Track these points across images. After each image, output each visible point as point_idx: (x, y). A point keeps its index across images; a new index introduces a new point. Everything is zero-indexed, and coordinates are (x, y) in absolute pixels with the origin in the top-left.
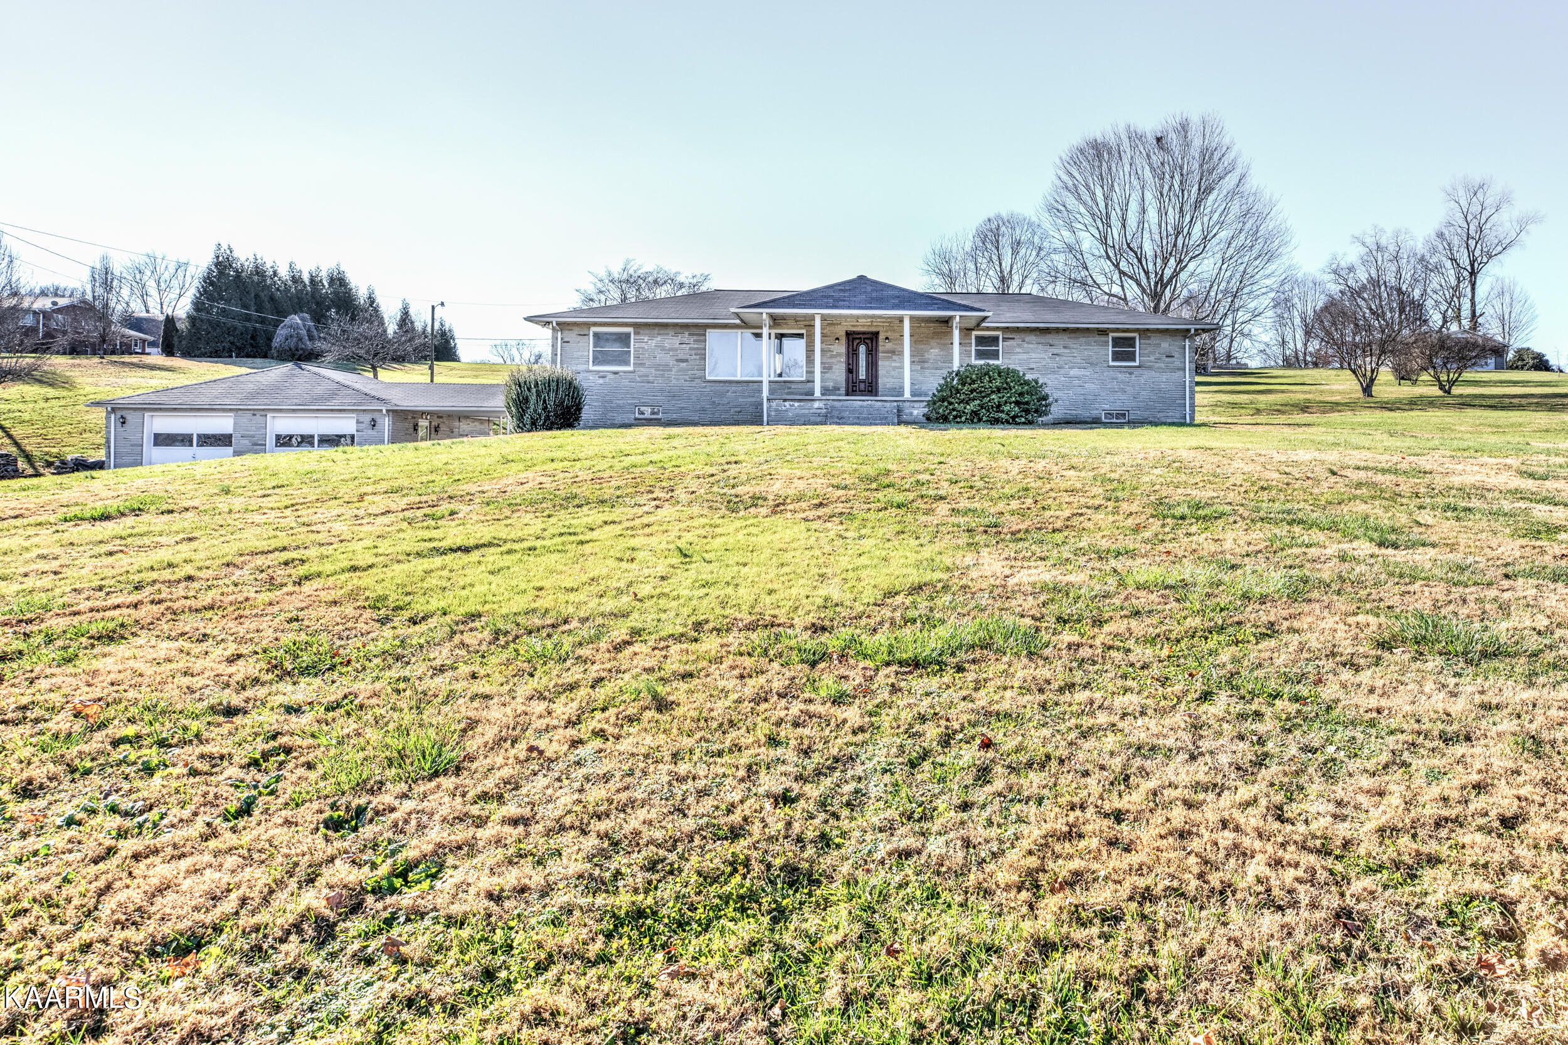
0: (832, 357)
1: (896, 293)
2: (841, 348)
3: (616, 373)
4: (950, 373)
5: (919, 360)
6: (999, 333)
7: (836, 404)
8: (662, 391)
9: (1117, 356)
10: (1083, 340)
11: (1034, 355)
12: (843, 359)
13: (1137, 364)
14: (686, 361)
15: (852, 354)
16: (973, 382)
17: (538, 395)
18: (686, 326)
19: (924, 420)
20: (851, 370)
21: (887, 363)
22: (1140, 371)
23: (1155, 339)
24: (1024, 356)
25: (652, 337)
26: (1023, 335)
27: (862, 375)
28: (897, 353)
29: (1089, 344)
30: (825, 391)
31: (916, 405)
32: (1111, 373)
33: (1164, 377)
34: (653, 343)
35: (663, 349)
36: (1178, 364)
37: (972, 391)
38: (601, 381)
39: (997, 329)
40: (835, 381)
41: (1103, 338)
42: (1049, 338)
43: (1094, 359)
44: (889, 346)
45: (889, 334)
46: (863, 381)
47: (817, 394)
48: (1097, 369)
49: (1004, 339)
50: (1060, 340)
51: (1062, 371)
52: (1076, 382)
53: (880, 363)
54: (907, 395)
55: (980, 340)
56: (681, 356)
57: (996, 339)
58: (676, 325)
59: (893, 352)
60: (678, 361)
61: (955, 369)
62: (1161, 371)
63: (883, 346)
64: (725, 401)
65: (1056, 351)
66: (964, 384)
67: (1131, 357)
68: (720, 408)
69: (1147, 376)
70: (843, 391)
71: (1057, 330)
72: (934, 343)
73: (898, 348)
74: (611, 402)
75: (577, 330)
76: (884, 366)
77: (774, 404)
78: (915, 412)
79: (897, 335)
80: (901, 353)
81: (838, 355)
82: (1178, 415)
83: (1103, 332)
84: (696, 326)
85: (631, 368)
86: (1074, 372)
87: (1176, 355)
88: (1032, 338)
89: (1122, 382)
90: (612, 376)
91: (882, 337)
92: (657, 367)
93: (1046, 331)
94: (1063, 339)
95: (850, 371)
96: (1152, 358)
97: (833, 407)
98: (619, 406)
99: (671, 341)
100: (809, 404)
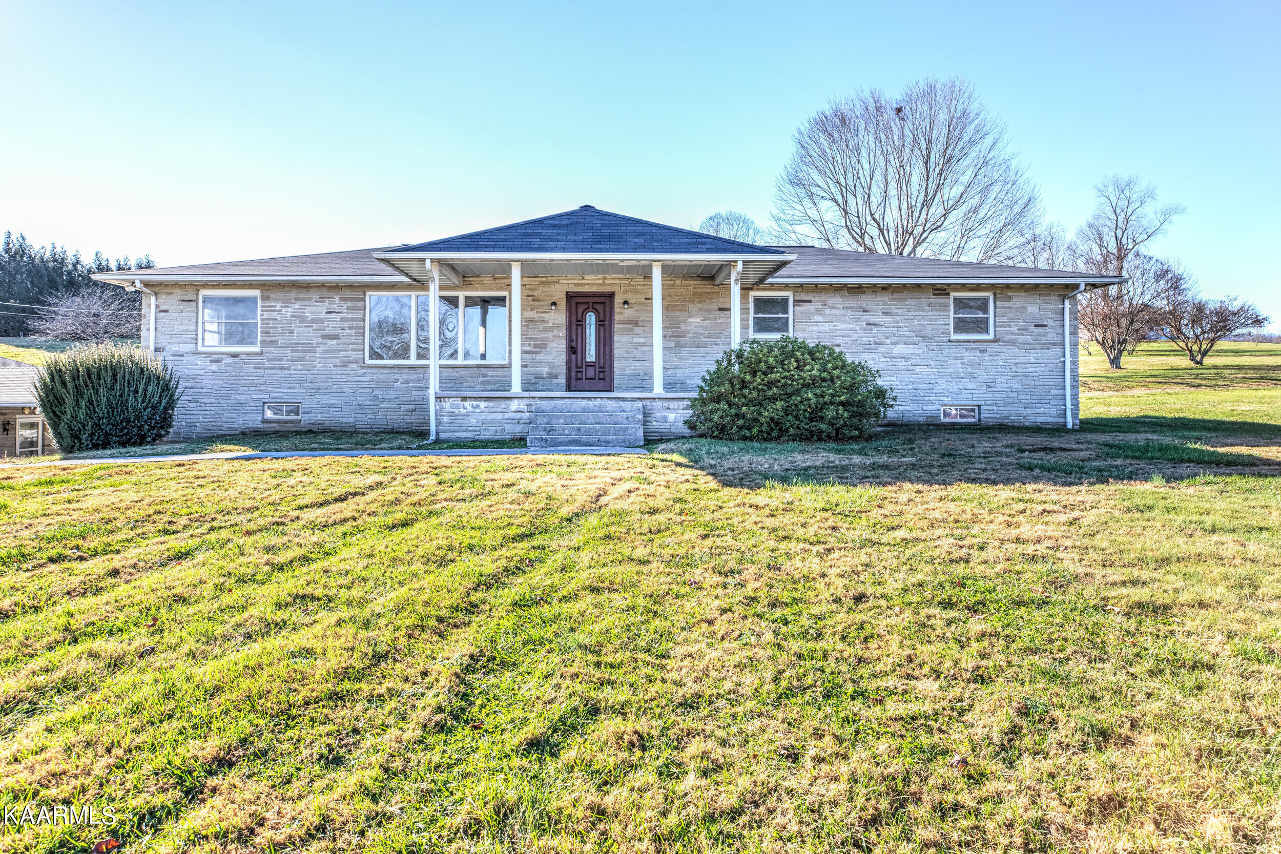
0: (546, 330)
1: (639, 228)
2: (559, 317)
3: (235, 356)
4: (728, 355)
5: (673, 334)
6: (788, 294)
7: (545, 405)
8: (301, 381)
9: (962, 326)
10: (911, 303)
11: (840, 326)
12: (563, 333)
13: (991, 336)
14: (336, 337)
15: (575, 326)
16: (771, 369)
17: (78, 392)
18: (335, 287)
19: (686, 430)
20: (574, 349)
21: (626, 338)
22: (996, 347)
23: (1018, 300)
24: (826, 327)
25: (287, 303)
26: (823, 297)
27: (591, 356)
28: (642, 324)
29: (920, 308)
30: (527, 386)
31: (673, 405)
32: (954, 351)
33: (1032, 356)
34: (288, 312)
35: (303, 319)
36: (1052, 335)
37: (770, 385)
38: (214, 367)
39: (786, 286)
40: (552, 366)
41: (941, 300)
42: (863, 300)
43: (928, 332)
44: (628, 313)
45: (628, 297)
46: (592, 365)
47: (516, 388)
48: (933, 345)
49: (797, 302)
50: (877, 304)
51: (882, 349)
52: (902, 364)
53: (616, 338)
54: (658, 389)
55: (761, 305)
56: (329, 331)
57: (785, 301)
58: (321, 285)
59: (635, 323)
60: (324, 337)
61: (735, 346)
62: (1027, 346)
63: (621, 314)
64: (392, 394)
65: (872, 319)
66: (754, 374)
67: (981, 326)
68: (385, 404)
69: (1006, 353)
70: (562, 380)
71: (875, 289)
72: (693, 308)
73: (643, 317)
74: (228, 396)
75: (178, 294)
76: (621, 342)
77: (447, 405)
78: (671, 417)
79: (640, 298)
80: (649, 323)
81: (557, 327)
82: (1053, 411)
83: (941, 291)
84: (351, 286)
85: (256, 349)
86: (898, 350)
87: (1050, 323)
88: (837, 300)
89: (970, 364)
90: (228, 360)
91: (618, 300)
92: (294, 346)
93: (858, 289)
94: (883, 301)
95: (572, 350)
96: (1014, 329)
97: (539, 411)
98: (240, 404)
99: (315, 308)
100: (503, 404)
